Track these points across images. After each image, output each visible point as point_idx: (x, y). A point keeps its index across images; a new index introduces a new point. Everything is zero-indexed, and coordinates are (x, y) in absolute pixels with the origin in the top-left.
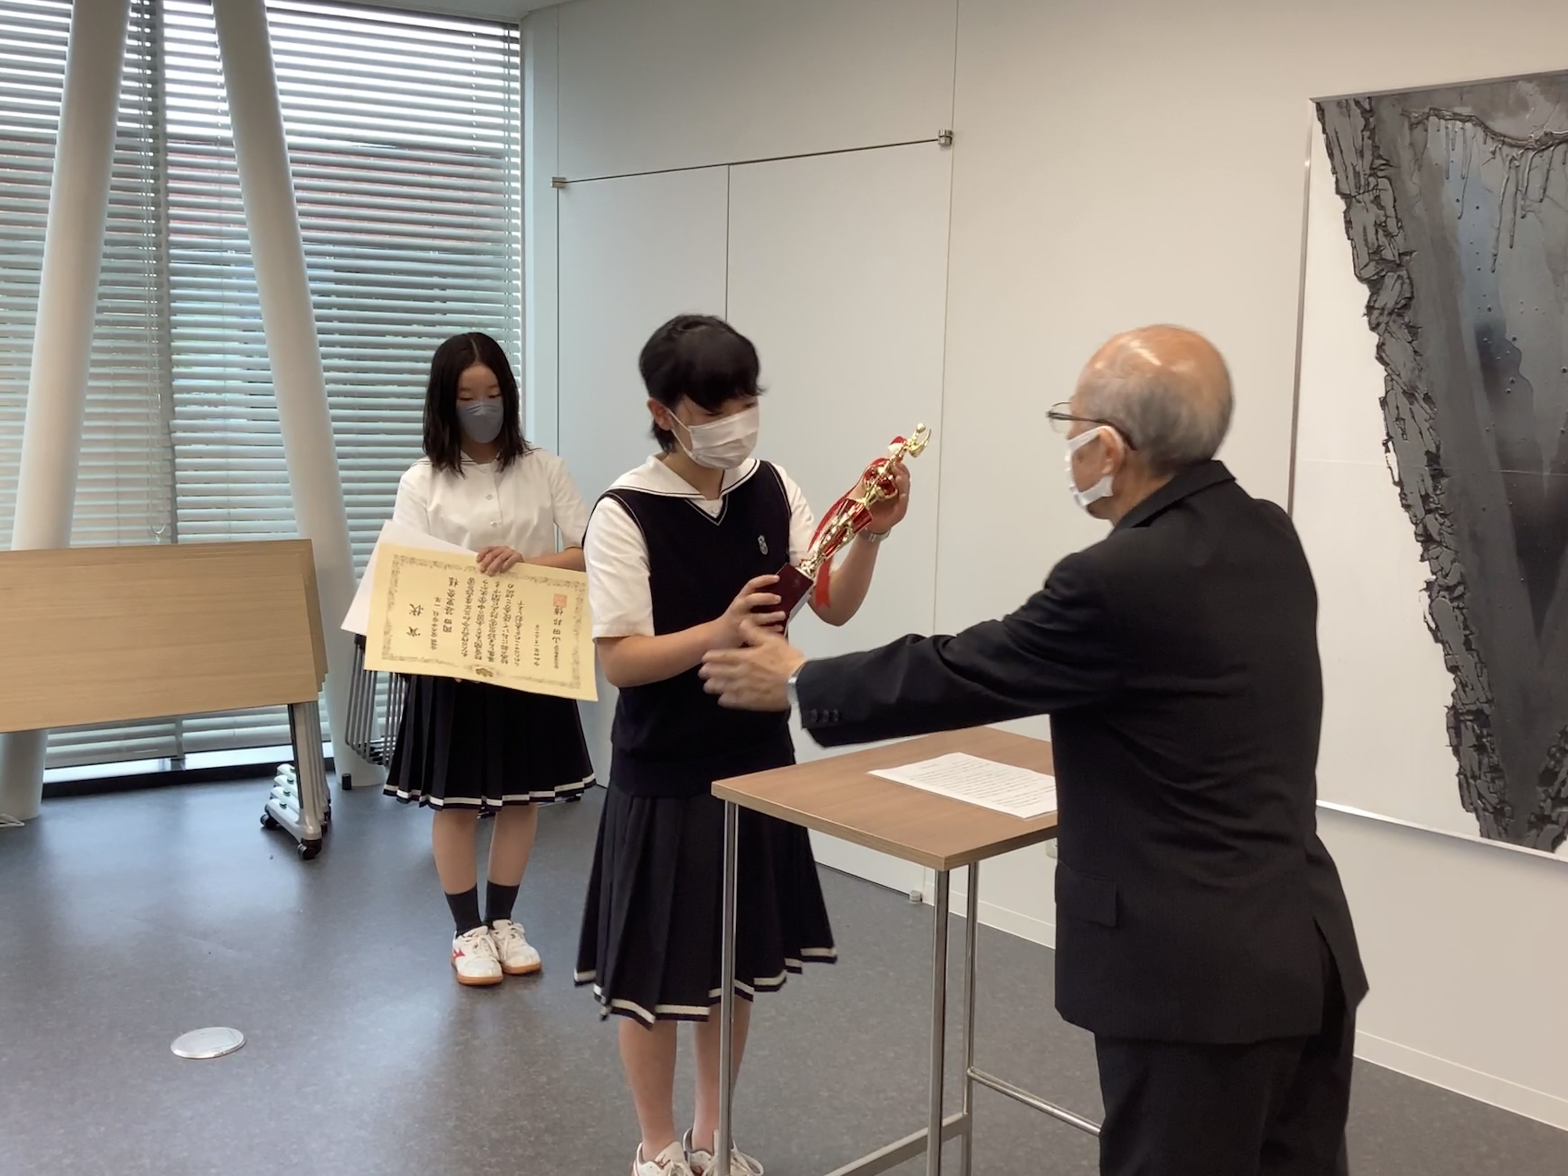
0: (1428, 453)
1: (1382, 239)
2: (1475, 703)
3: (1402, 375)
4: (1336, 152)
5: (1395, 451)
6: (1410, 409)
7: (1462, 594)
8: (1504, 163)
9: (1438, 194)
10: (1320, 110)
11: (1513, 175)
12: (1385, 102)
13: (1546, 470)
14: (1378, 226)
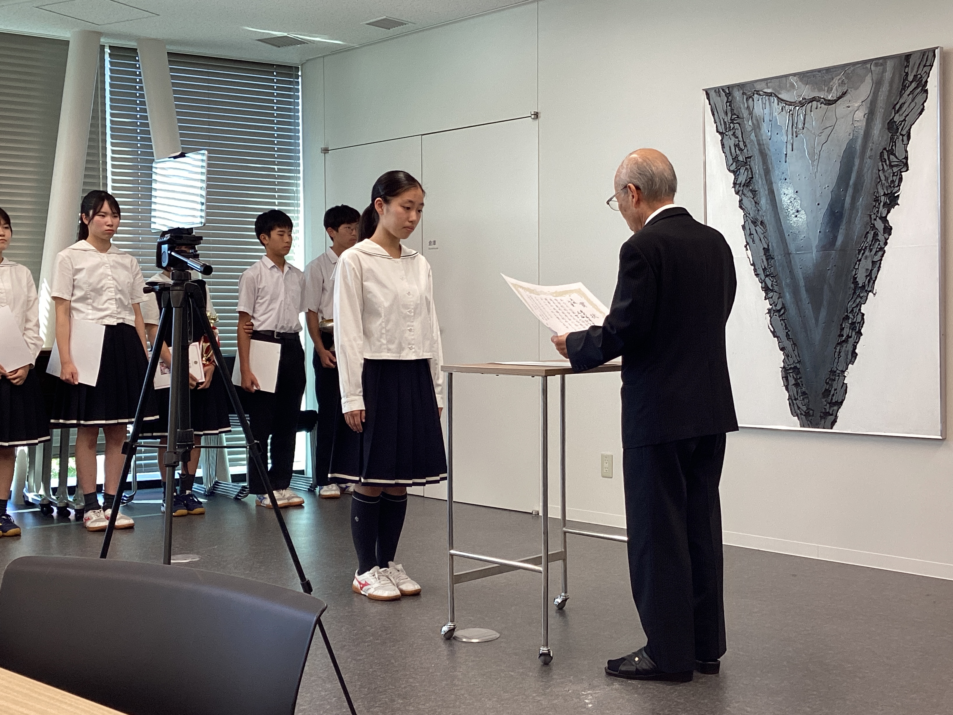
0: (764, 248)
1: (738, 152)
2: (793, 364)
3: (751, 214)
4: (716, 113)
5: (750, 248)
6: (755, 229)
7: (784, 313)
8: (787, 113)
9: (760, 129)
10: (707, 94)
11: (791, 118)
12: (735, 89)
13: (814, 250)
14: (735, 146)
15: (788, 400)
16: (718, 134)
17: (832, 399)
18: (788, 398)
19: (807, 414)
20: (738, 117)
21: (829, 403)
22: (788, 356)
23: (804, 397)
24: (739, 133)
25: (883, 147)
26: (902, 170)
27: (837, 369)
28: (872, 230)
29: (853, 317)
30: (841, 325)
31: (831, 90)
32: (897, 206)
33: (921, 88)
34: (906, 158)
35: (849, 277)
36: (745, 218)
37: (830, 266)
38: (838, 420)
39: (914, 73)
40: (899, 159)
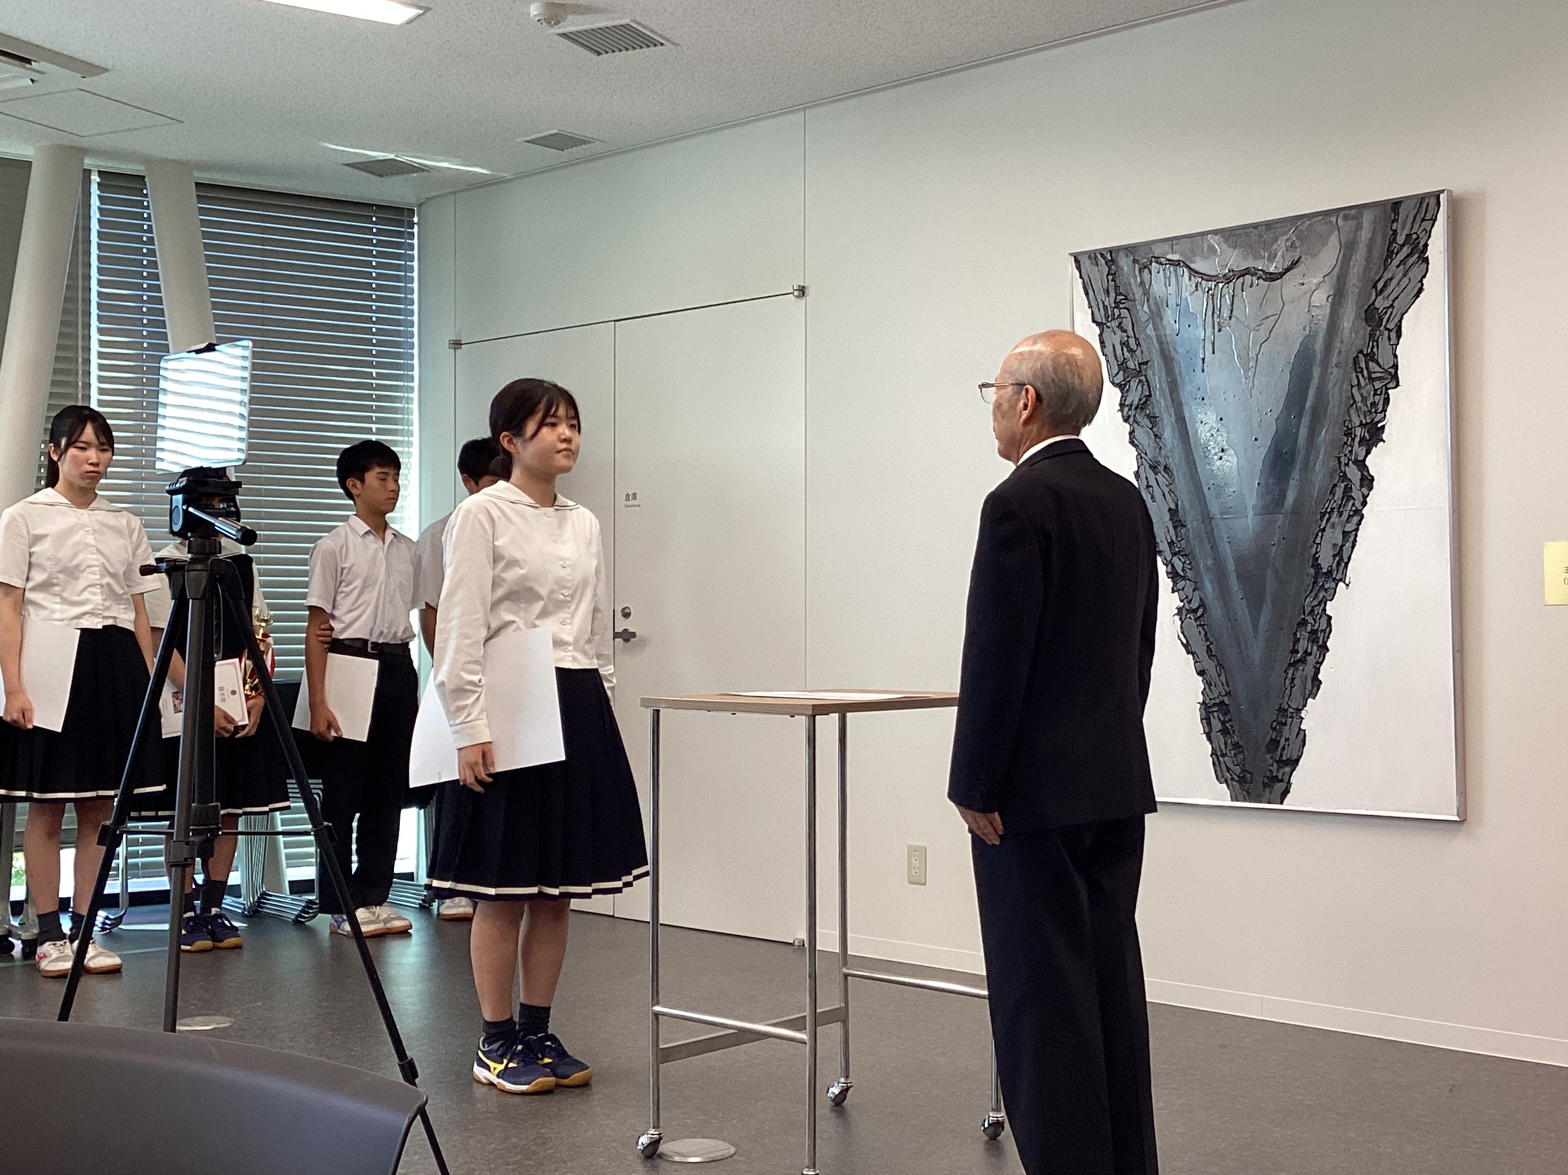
0: (1170, 510)
1: (1127, 355)
2: (1218, 697)
3: (1148, 454)
4: (1091, 293)
6: (1156, 478)
7: (1202, 615)
8: (1204, 293)
9: (1162, 319)
10: (1077, 261)
11: (1210, 302)
12: (1122, 254)
13: (1251, 513)
14: (1123, 344)
15: (1211, 755)
16: (1094, 324)
17: (1281, 755)
18: (1210, 752)
19: (1242, 780)
20: (1126, 299)
21: (1277, 762)
22: (1211, 685)
23: (1236, 751)
24: (1127, 324)
25: (1360, 348)
26: (1388, 386)
27: (1290, 707)
28: (1342, 482)
29: (1313, 622)
30: (1295, 634)
31: (1275, 256)
32: (1381, 443)
33: (1417, 255)
34: (1395, 366)
35: (1307, 557)
36: (1140, 460)
37: (1276, 539)
38: (1291, 790)
39: (1406, 232)
40: (1383, 369)
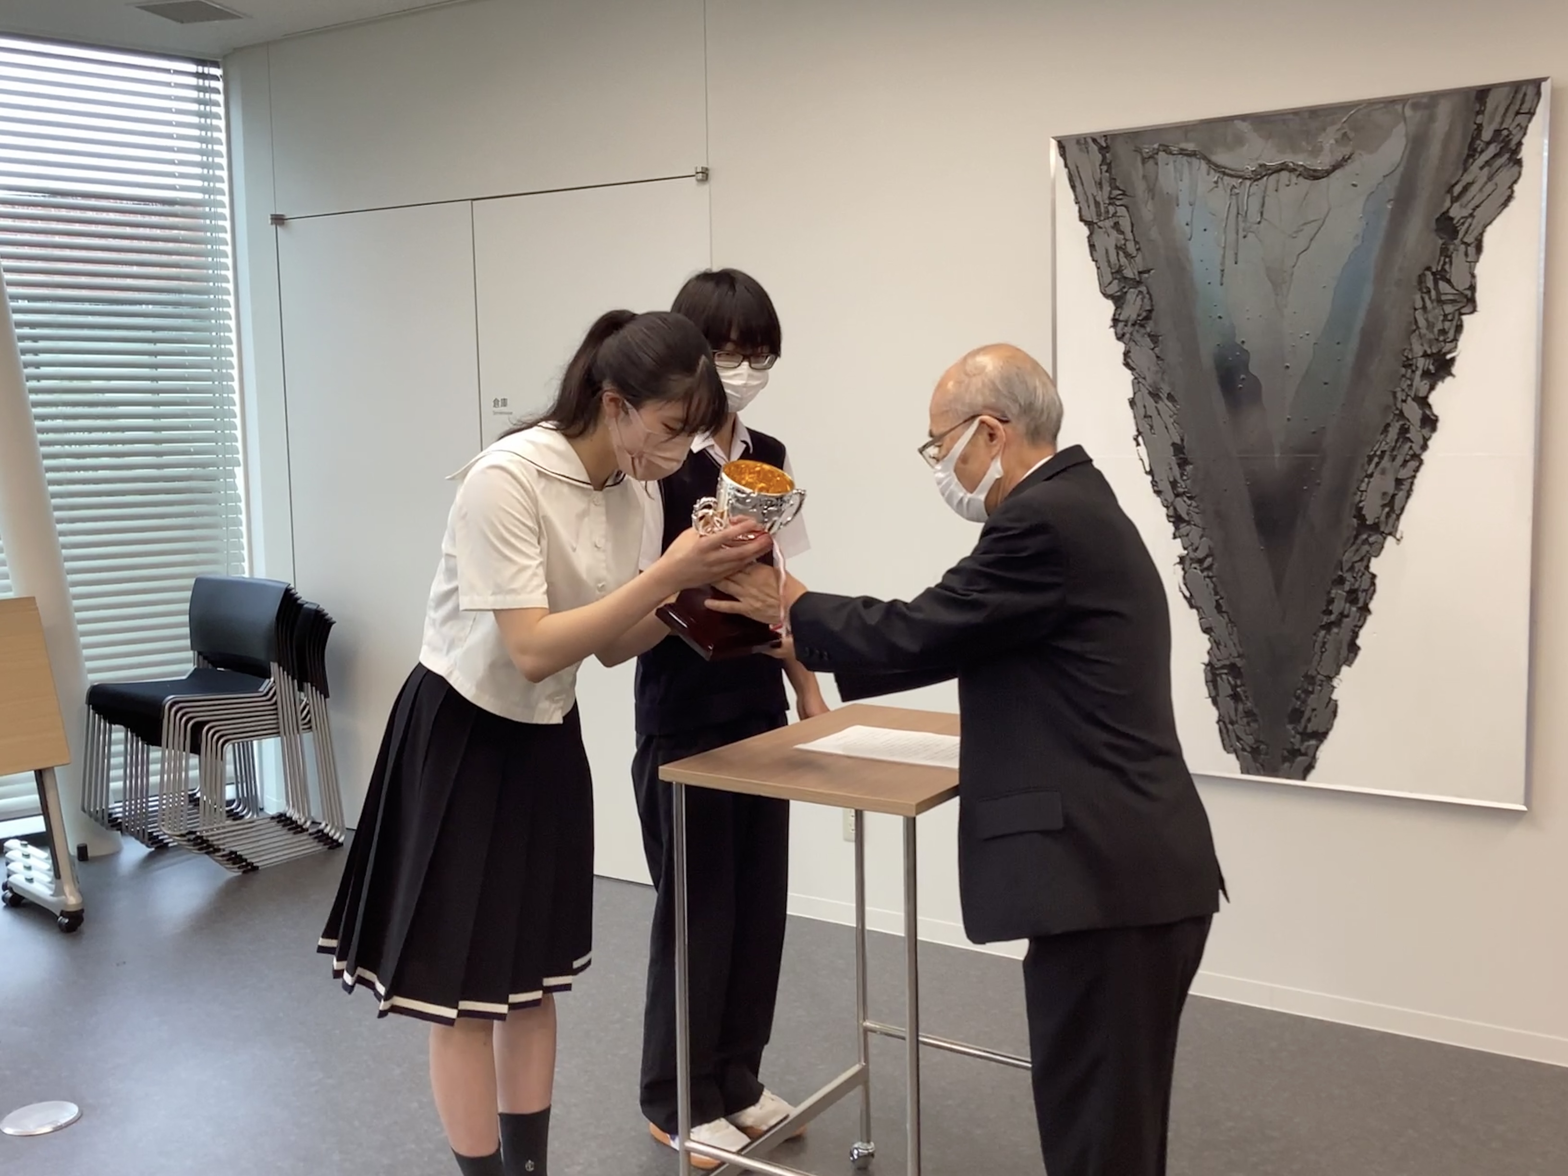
0: (1174, 444)
1: (1123, 260)
2: (1228, 658)
3: (1148, 378)
4: (1078, 184)
5: (1145, 443)
6: (1156, 407)
7: (1211, 565)
8: (1226, 191)
9: (1169, 219)
10: (1062, 147)
11: (1233, 202)
12: (1120, 140)
13: (1277, 455)
14: (1118, 248)
15: (1218, 722)
16: (1082, 224)
17: (1306, 727)
18: (1216, 718)
19: (1255, 752)
20: (1124, 194)
21: (1300, 734)
22: (1221, 644)
23: (1250, 719)
24: (1125, 224)
25: (1426, 265)
26: (1463, 311)
27: (1319, 673)
28: (1398, 421)
29: (1353, 580)
30: (1329, 593)
31: (1318, 152)
32: (1449, 380)
33: (1507, 156)
34: (1473, 288)
36: (1136, 386)
37: (1310, 483)
38: (1315, 768)
39: (1495, 126)
40: (1457, 290)
